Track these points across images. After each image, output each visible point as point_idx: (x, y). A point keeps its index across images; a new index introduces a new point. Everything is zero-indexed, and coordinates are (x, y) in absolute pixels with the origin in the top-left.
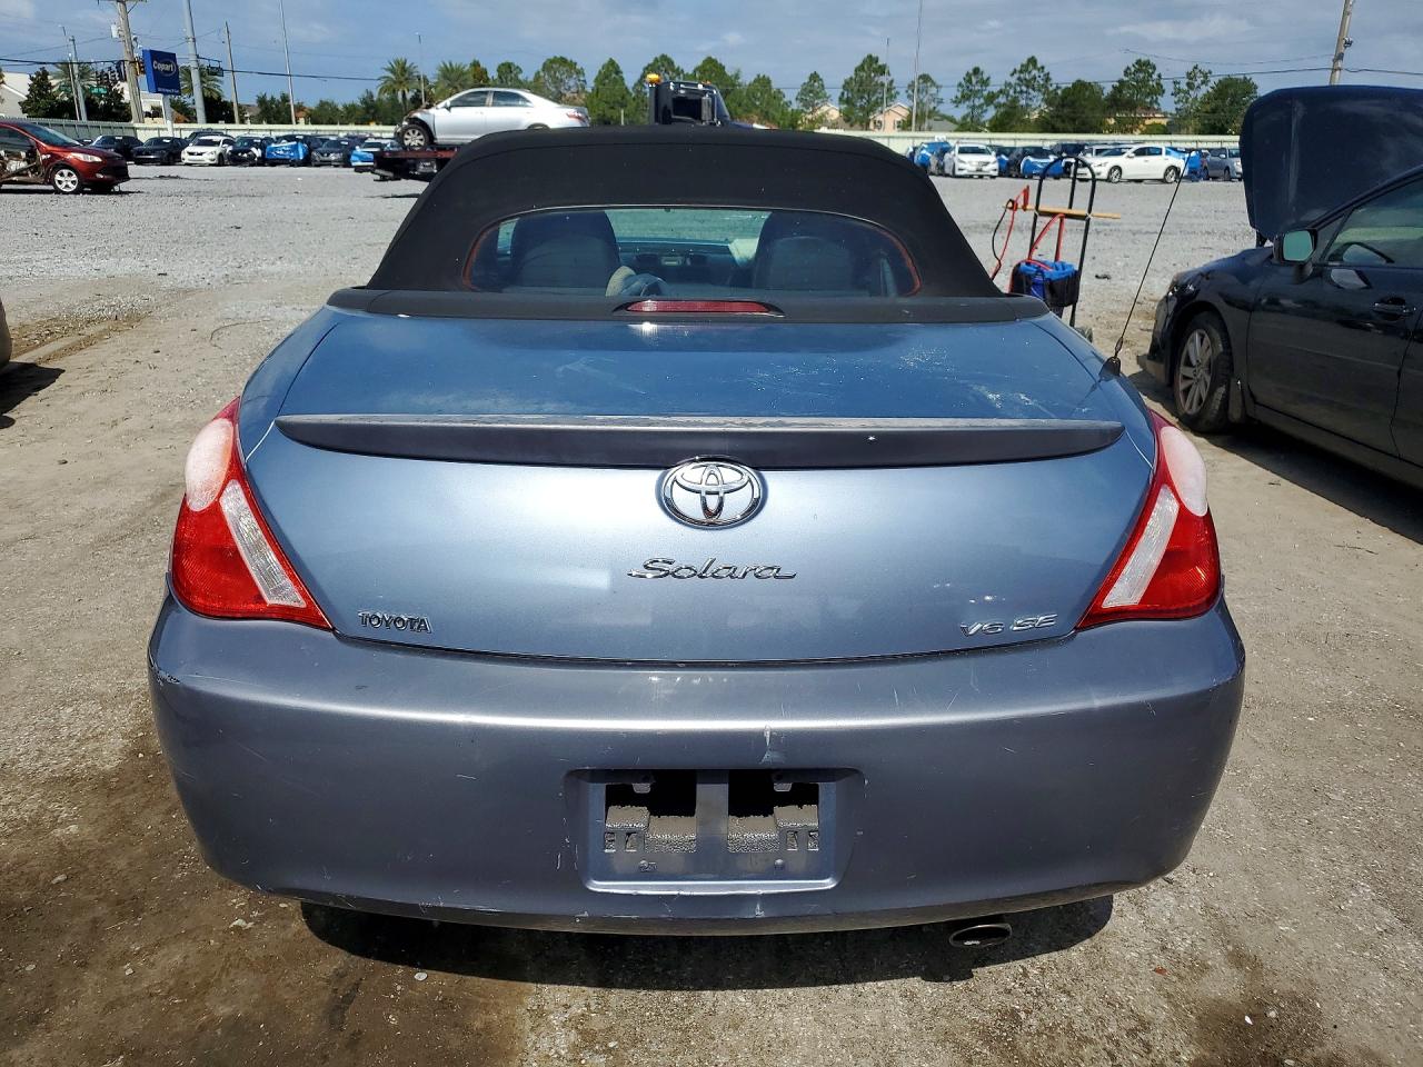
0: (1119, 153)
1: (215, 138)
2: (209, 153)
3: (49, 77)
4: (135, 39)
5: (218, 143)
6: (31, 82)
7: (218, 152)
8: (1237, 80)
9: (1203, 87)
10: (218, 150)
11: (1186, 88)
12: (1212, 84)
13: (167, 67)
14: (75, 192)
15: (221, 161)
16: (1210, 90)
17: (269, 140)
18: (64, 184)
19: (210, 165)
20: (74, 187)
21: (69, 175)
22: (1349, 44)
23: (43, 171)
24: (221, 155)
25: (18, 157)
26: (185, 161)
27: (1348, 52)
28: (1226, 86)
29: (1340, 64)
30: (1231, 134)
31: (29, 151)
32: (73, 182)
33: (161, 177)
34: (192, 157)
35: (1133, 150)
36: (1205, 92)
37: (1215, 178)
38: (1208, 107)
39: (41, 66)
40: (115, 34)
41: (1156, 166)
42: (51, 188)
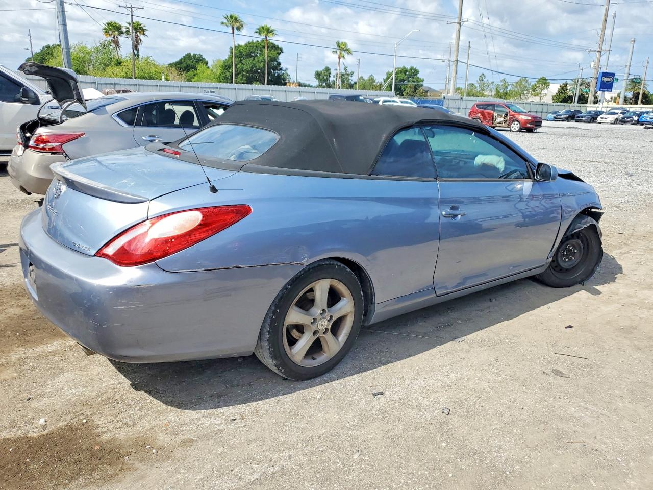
1: (616, 111)
2: (612, 118)
3: (568, 85)
4: (600, 68)
5: (617, 114)
6: (560, 88)
7: (615, 118)
10: (616, 116)
13: (609, 79)
14: (517, 131)
15: (616, 122)
17: (642, 113)
18: (514, 128)
19: (611, 124)
20: (517, 129)
21: (517, 124)
23: (508, 122)
24: (617, 119)
25: (501, 116)
26: (599, 121)
31: (506, 114)
32: (518, 127)
33: (570, 127)
34: (602, 120)
39: (566, 81)
40: (592, 66)
42: (509, 129)
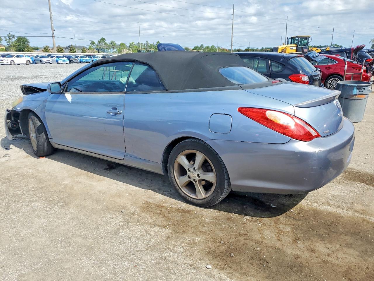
0: (12, 57)
8: (23, 37)
9: (13, 39)
11: (8, 39)
12: (15, 38)
16: (16, 40)
22: (54, 31)
27: (55, 32)
28: (20, 39)
29: (54, 35)
30: (25, 52)
35: (15, 56)
36: (14, 40)
37: (36, 63)
38: (17, 44)
41: (23, 60)
